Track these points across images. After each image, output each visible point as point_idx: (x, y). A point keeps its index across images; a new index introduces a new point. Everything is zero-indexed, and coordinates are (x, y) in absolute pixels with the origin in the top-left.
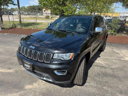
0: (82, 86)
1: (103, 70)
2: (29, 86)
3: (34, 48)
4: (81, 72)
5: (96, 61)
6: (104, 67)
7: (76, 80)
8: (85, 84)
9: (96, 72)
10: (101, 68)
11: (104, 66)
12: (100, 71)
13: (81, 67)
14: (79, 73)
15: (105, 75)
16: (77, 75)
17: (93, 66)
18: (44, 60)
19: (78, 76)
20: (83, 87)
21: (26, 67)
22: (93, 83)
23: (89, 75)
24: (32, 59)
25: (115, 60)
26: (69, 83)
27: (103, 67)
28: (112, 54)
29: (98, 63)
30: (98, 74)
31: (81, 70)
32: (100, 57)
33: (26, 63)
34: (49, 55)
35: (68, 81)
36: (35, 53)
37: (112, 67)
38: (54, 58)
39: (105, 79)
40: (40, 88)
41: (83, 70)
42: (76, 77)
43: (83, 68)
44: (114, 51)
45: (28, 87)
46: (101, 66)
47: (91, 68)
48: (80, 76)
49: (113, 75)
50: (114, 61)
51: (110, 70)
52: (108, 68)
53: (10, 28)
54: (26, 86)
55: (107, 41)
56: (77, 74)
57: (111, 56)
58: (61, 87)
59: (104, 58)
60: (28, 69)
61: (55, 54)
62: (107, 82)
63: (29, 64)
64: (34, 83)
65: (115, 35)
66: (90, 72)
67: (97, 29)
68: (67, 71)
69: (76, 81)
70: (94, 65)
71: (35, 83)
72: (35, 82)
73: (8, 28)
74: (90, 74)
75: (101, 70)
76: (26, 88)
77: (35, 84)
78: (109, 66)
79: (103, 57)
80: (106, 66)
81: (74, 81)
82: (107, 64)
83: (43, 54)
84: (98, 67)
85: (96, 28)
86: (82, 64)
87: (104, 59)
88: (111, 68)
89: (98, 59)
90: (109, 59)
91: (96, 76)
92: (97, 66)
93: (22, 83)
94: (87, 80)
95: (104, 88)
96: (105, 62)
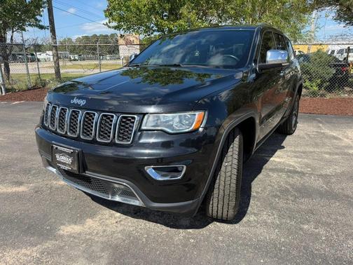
0: (235, 223)
1: (296, 180)
2: (73, 226)
3: (82, 102)
4: (229, 174)
5: (271, 159)
6: (297, 172)
7: (215, 200)
8: (245, 219)
9: (276, 187)
10: (289, 177)
11: (299, 170)
12: (287, 182)
13: (230, 159)
14: (223, 179)
15: (304, 192)
16: (216, 186)
17: (264, 172)
18: (114, 137)
19: (221, 187)
20: (237, 226)
21: (60, 162)
22: (269, 215)
23: (253, 194)
24: (78, 139)
25: (330, 154)
26: (192, 208)
27: (295, 172)
28: (318, 141)
29: (280, 163)
30: (282, 192)
31: (229, 168)
32: (283, 147)
33: (61, 152)
34: (130, 120)
35: (191, 202)
36: (87, 118)
37: (323, 172)
38: (143, 128)
39: (305, 204)
40: (104, 231)
41: (236, 167)
42: (216, 191)
43: (235, 162)
44: (323, 133)
45: (68, 229)
46: (290, 171)
47: (260, 176)
48: (227, 186)
49: (327, 191)
50: (327, 156)
51: (318, 180)
52: (312, 174)
53: (29, 89)
54: (62, 227)
55: (299, 111)
56: (217, 181)
57: (317, 145)
58: (169, 229)
59: (297, 150)
60: (67, 168)
61: (146, 117)
62: (312, 212)
63: (68, 154)
64: (87, 220)
65: (322, 95)
66: (257, 185)
67: (271, 57)
68: (185, 167)
69: (215, 205)
70: (266, 169)
71: (90, 220)
72: (92, 216)
73: (24, 88)
74: (257, 193)
75: (290, 180)
76: (61, 232)
77: (89, 222)
78: (314, 169)
79: (293, 149)
80: (303, 170)
81: (211, 206)
82: (307, 165)
83: (109, 118)
84: (280, 174)
85: (269, 54)
86: (230, 150)
87: (295, 152)
88: (321, 175)
89: (279, 153)
90: (311, 152)
91: (276, 196)
92: (277, 171)
93: (50, 218)
94: (249, 208)
95: (306, 227)
96: (300, 160)
